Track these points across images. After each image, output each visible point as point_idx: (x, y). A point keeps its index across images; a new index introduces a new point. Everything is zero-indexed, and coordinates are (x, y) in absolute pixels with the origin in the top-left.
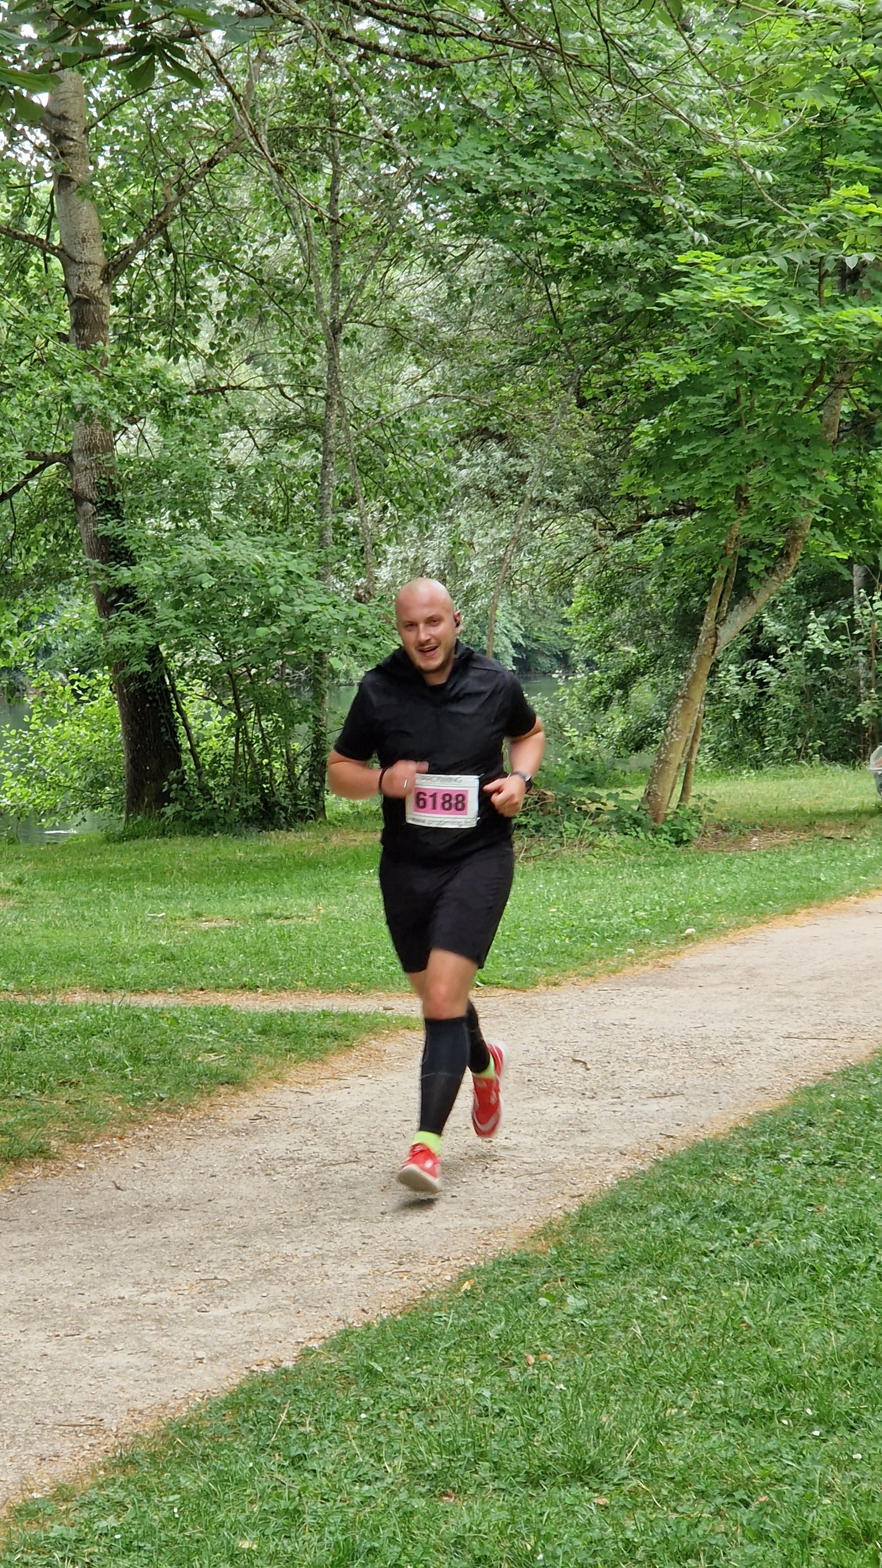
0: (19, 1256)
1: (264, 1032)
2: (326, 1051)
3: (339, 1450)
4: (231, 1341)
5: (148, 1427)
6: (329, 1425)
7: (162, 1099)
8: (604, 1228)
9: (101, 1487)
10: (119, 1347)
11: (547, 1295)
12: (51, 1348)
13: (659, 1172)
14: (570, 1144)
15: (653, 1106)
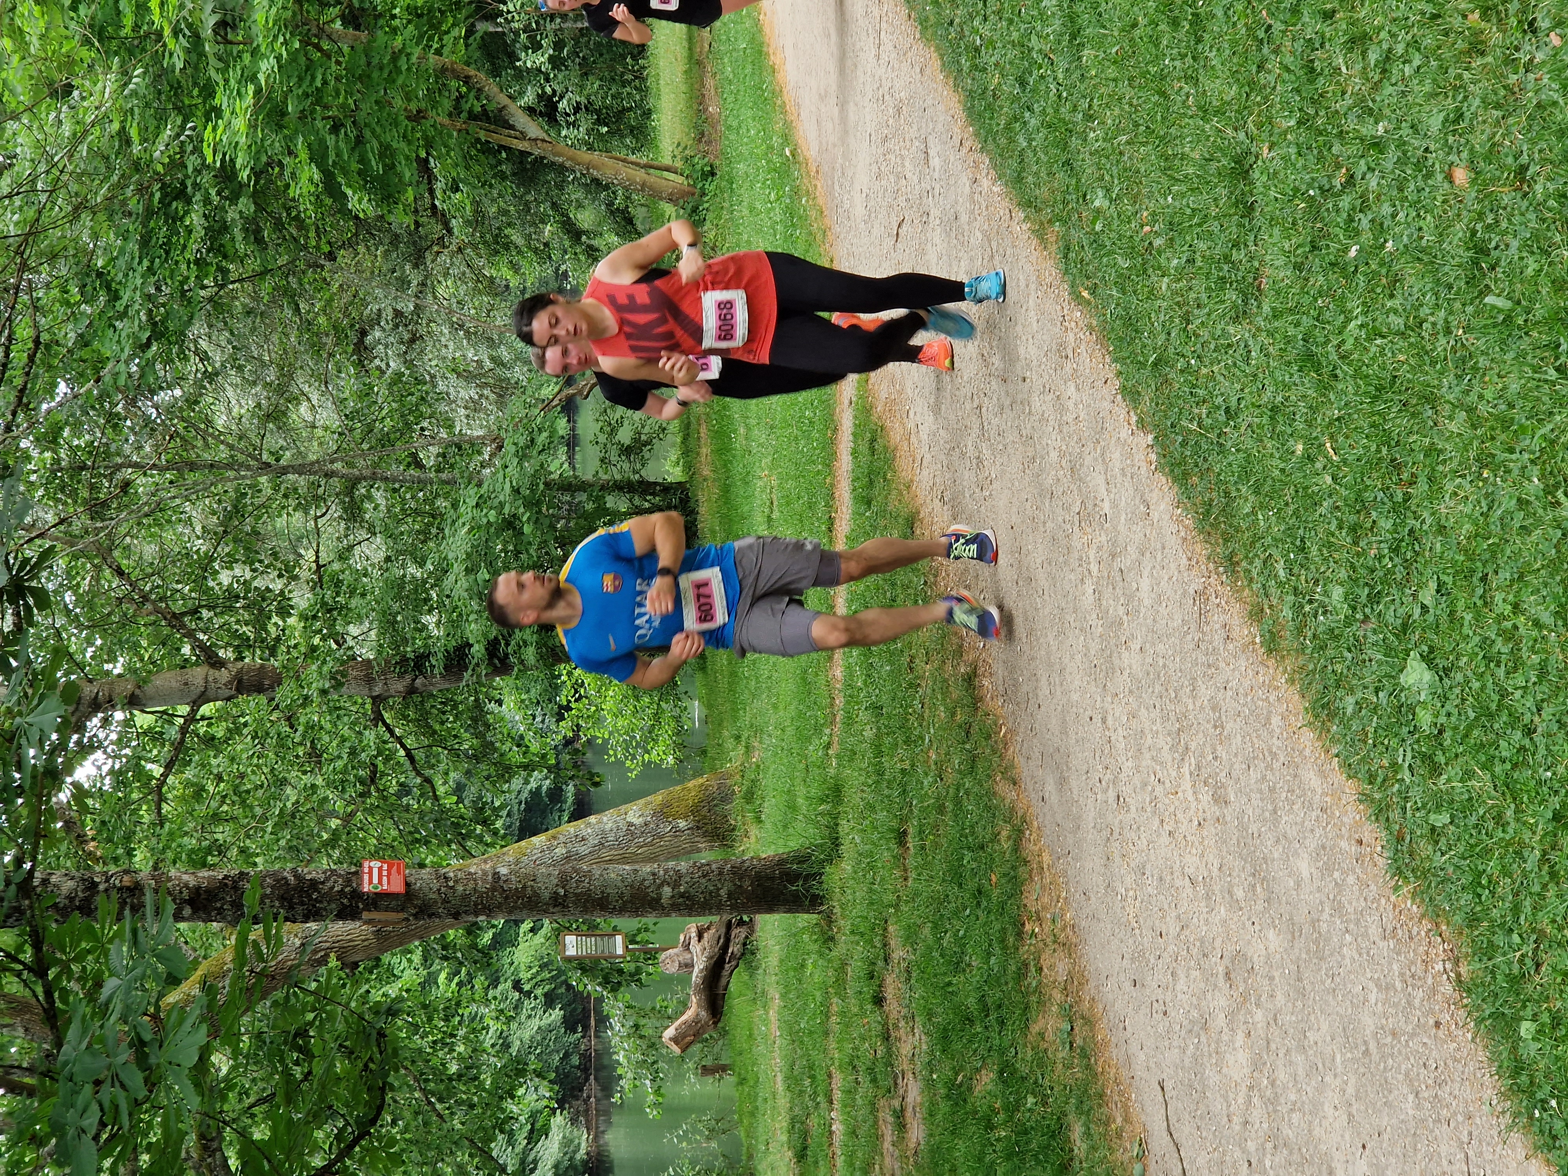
0: (1058, 688)
1: (869, 503)
2: (886, 448)
3: (1222, 379)
4: (1131, 492)
5: (1201, 550)
6: (1201, 392)
7: (926, 583)
8: (1037, 185)
9: (1251, 580)
10: (1135, 586)
11: (1093, 223)
12: (1135, 646)
13: (991, 146)
14: (966, 227)
15: (935, 162)
